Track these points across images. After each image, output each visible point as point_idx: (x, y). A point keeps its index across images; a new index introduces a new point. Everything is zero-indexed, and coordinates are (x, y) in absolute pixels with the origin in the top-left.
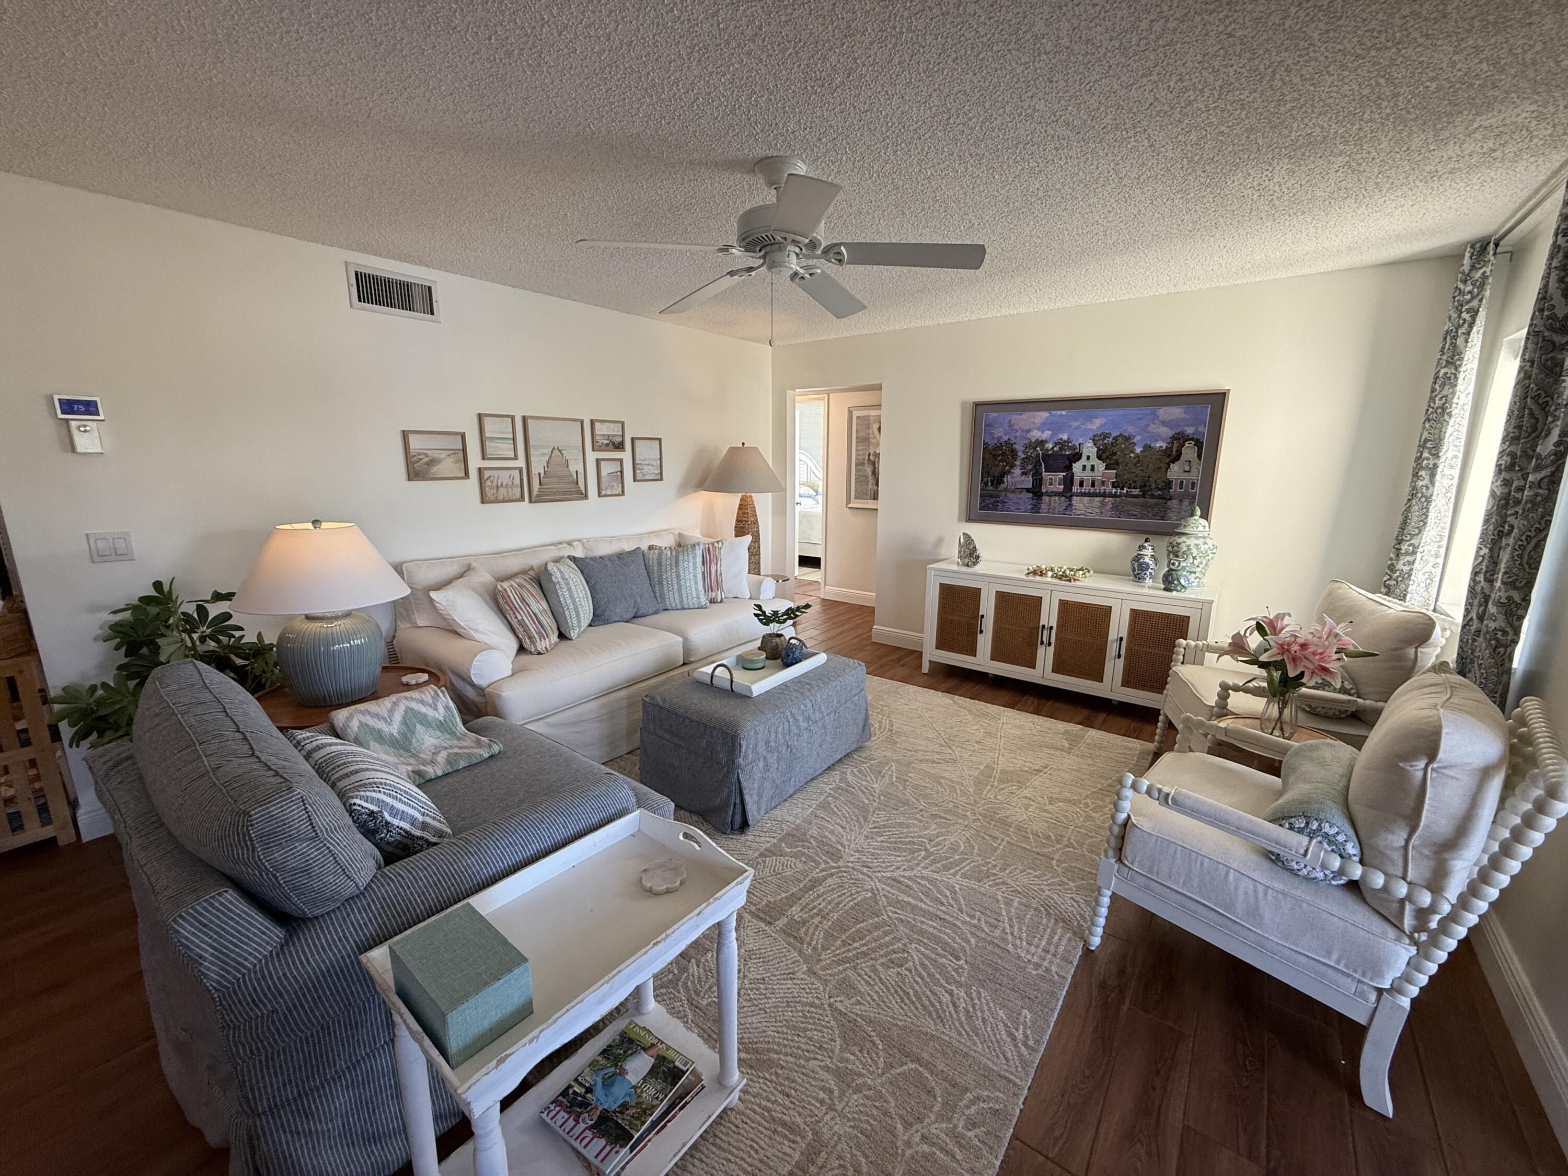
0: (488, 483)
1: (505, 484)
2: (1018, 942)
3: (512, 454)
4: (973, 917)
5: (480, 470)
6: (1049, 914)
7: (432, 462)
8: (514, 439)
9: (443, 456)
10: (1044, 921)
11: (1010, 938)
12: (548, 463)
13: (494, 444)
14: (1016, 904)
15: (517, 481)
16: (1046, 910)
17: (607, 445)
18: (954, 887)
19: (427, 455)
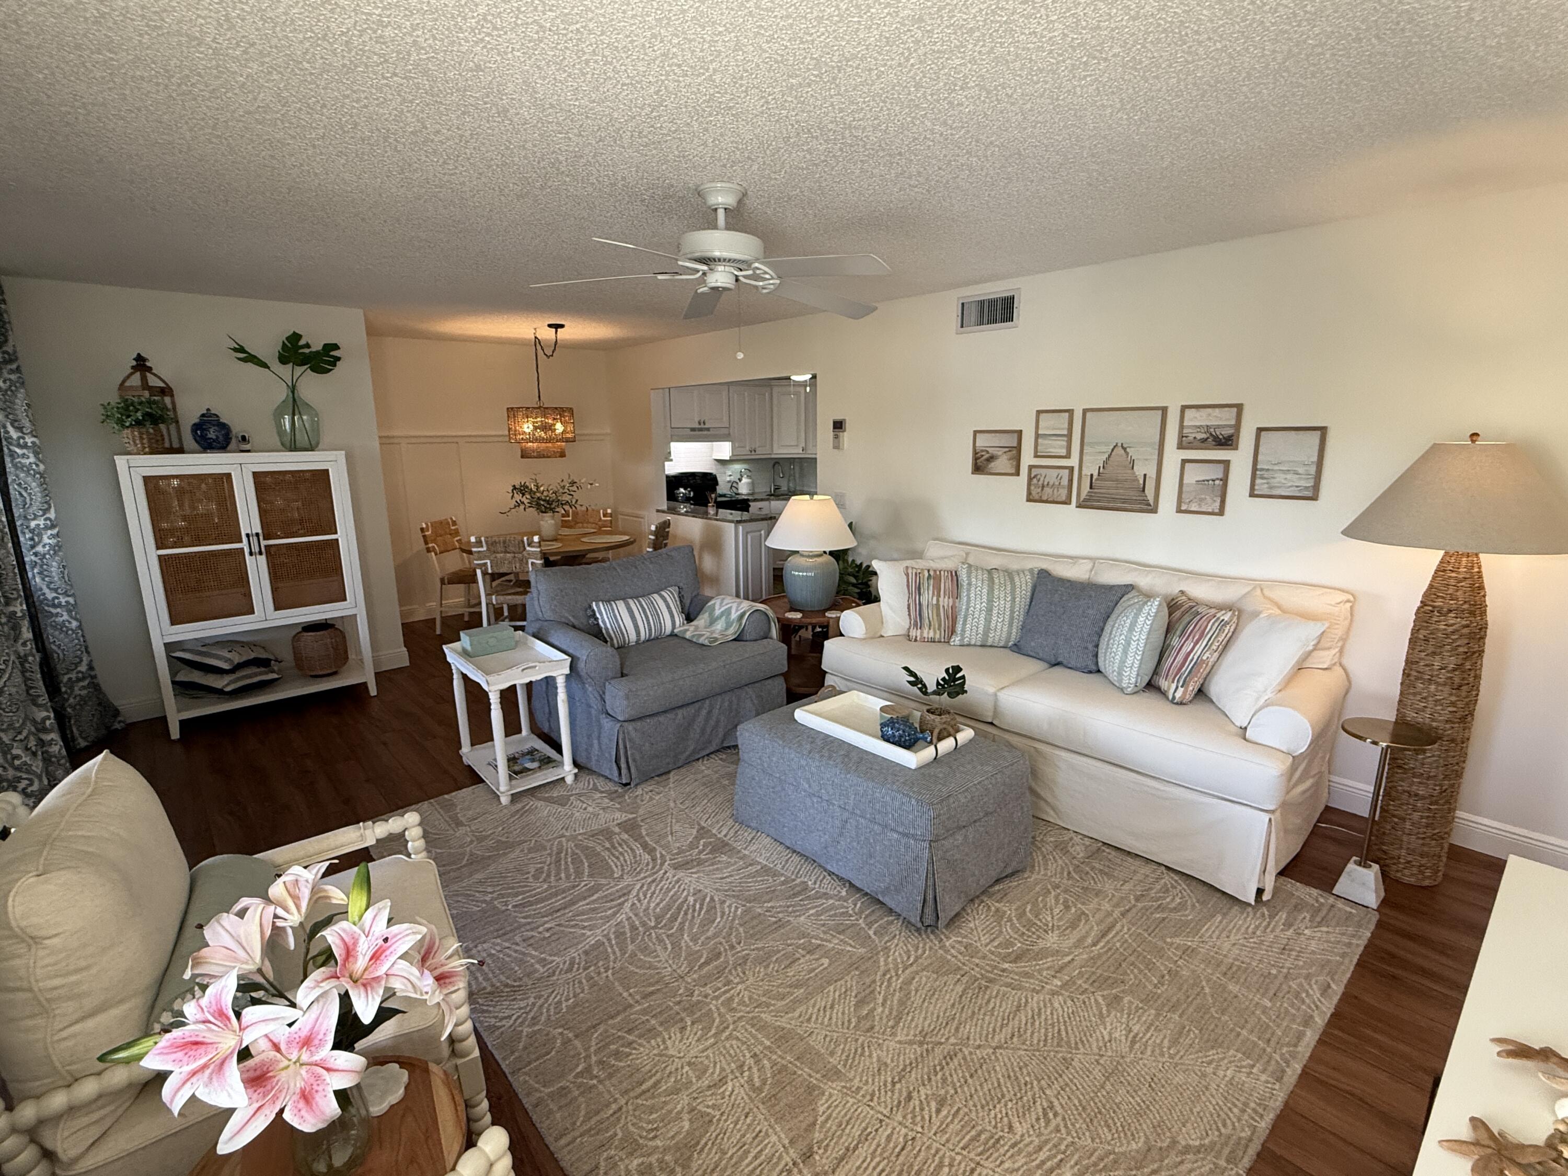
0: (1035, 481)
1: (1051, 483)
2: (498, 948)
3: (1063, 452)
4: (548, 930)
5: (1031, 468)
6: (507, 985)
7: (992, 458)
8: (1069, 436)
9: (1000, 453)
10: (502, 978)
11: (507, 944)
12: (1105, 463)
13: (1046, 442)
14: (537, 966)
15: (1065, 482)
16: (514, 986)
17: (1204, 441)
18: (590, 930)
19: (988, 452)
